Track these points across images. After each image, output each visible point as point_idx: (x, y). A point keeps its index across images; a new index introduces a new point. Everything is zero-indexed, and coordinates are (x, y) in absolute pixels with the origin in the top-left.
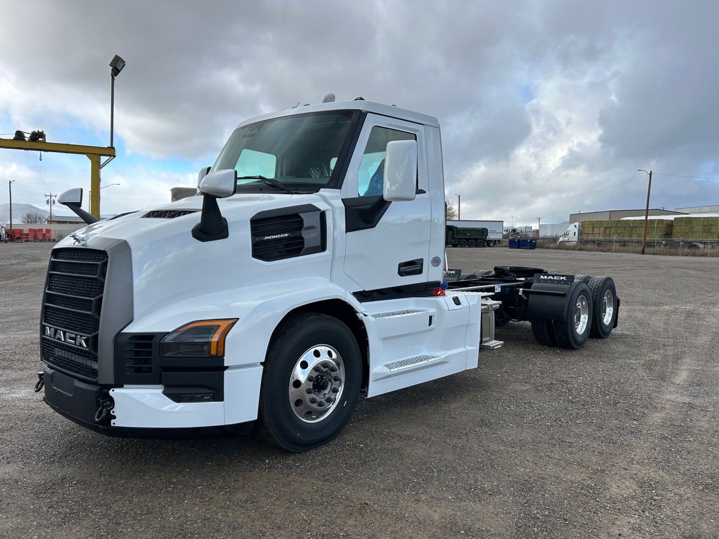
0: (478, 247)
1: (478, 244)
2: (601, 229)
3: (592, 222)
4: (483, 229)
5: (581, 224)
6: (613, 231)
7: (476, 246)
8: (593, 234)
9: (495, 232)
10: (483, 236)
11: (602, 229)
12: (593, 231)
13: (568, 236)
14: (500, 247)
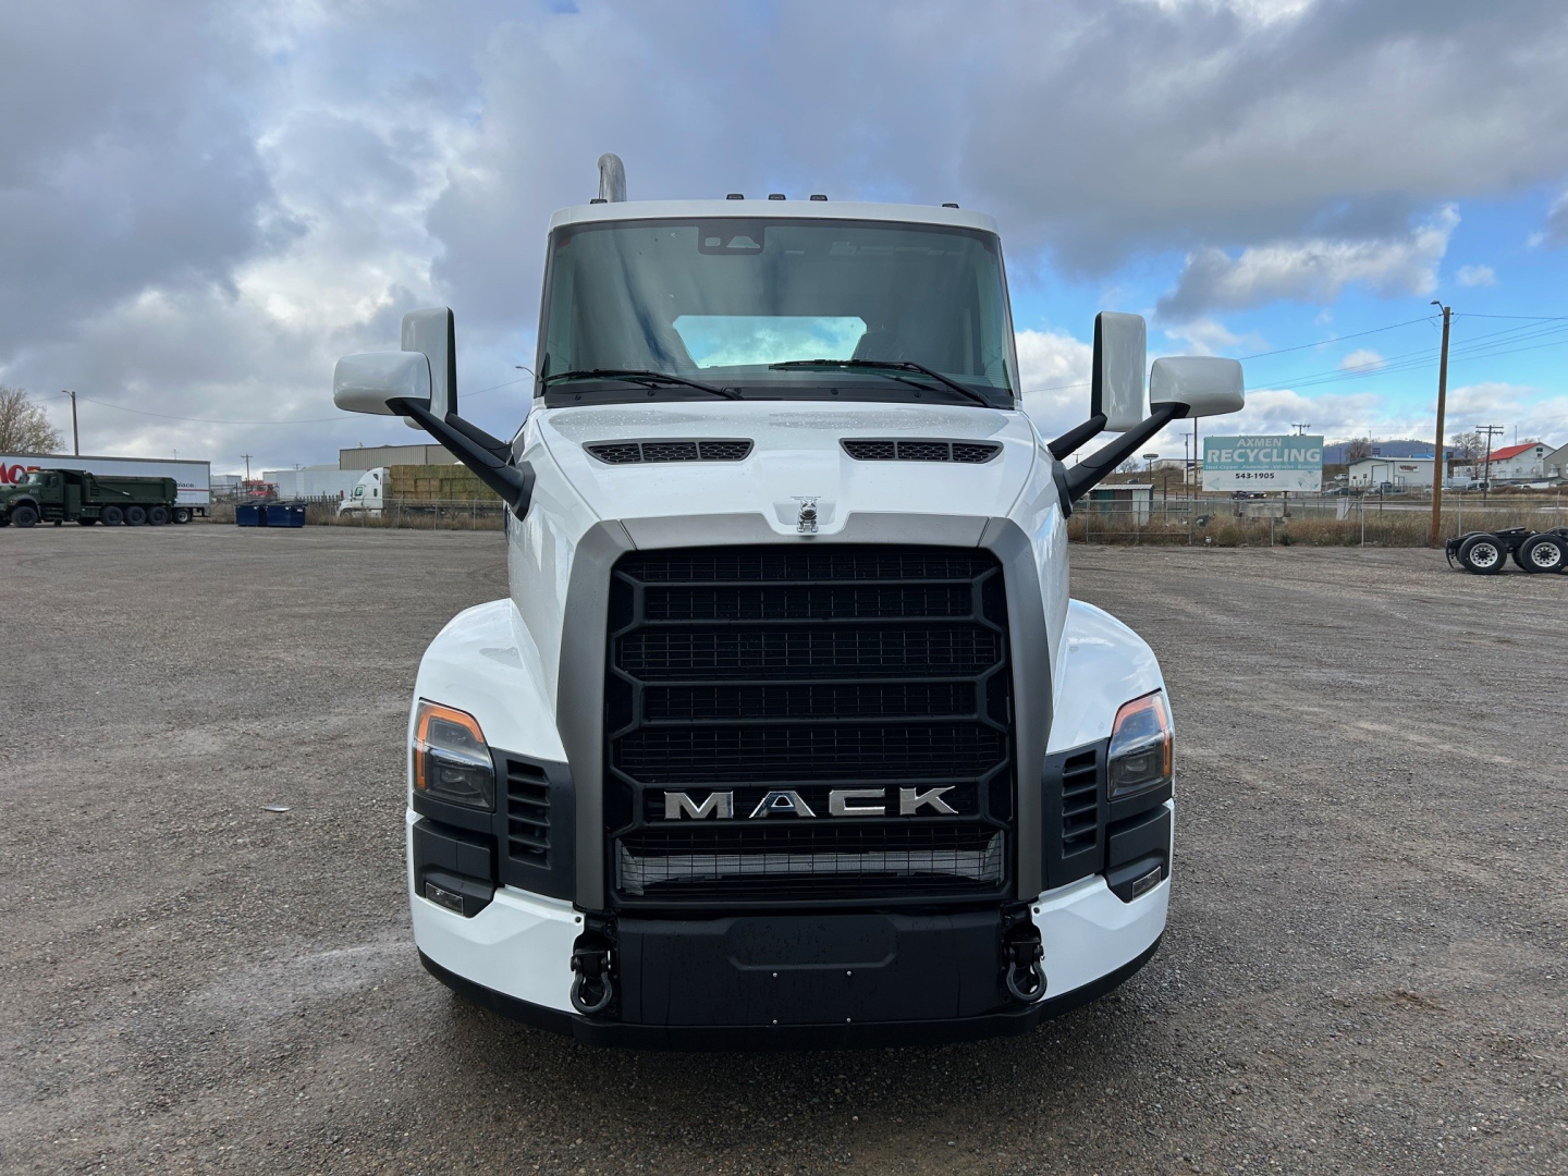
0: (152, 525)
1: (152, 516)
2: (432, 482)
3: (413, 467)
4: (164, 479)
5: (388, 471)
6: (458, 487)
7: (149, 522)
8: (416, 492)
9: (192, 489)
10: (164, 496)
11: (436, 483)
12: (416, 486)
13: (361, 497)
14: (201, 523)
